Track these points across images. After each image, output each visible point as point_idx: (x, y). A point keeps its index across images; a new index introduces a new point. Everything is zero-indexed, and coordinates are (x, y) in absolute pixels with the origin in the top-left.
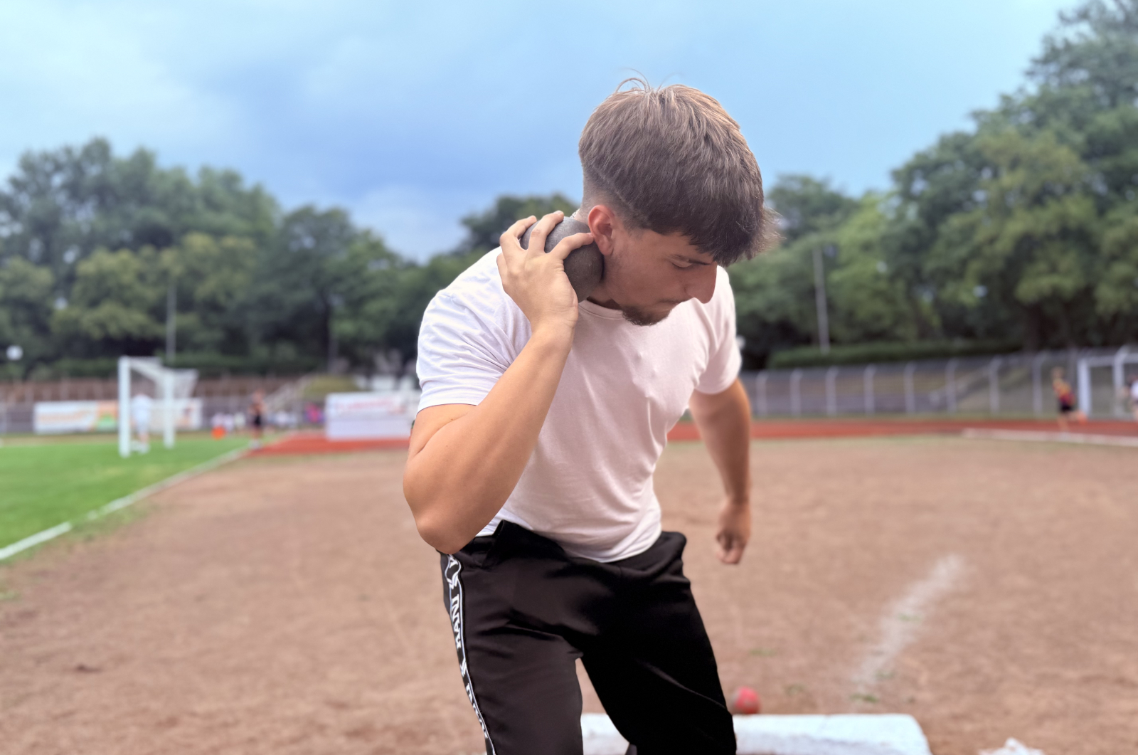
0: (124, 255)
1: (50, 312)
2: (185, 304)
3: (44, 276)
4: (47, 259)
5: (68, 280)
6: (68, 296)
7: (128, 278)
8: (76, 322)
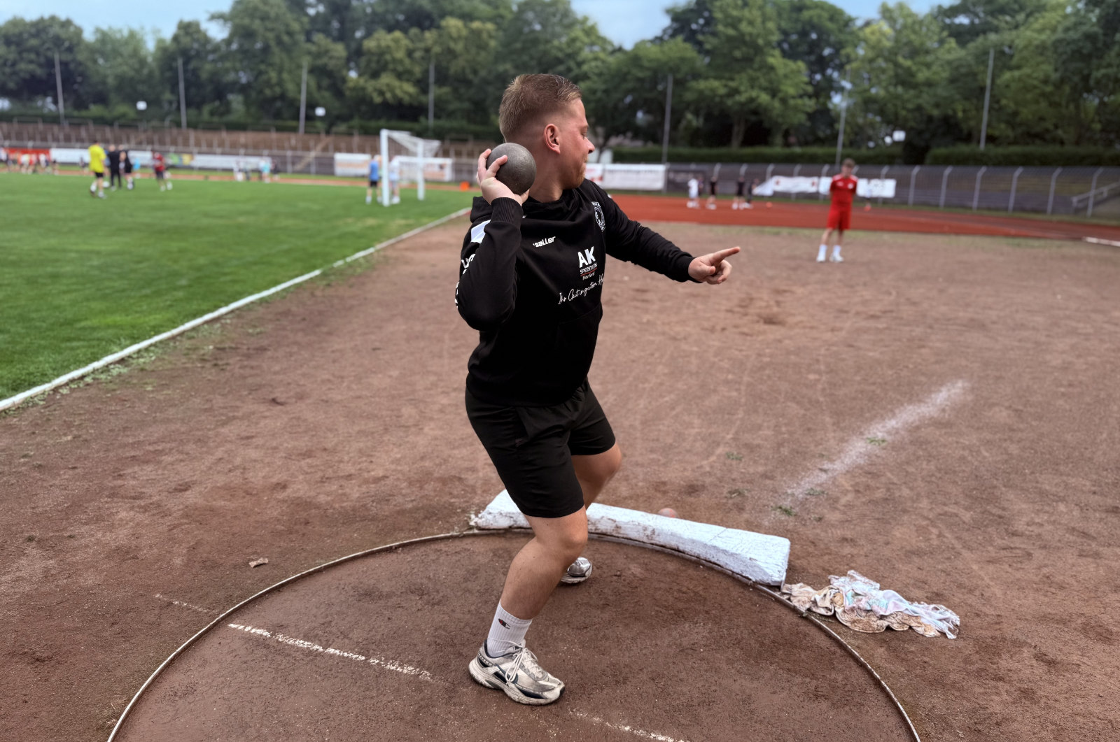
0: (397, 34)
1: (344, 80)
2: (442, 79)
3: (339, 50)
4: (343, 36)
5: (356, 54)
6: (358, 68)
7: (400, 55)
8: (363, 89)
